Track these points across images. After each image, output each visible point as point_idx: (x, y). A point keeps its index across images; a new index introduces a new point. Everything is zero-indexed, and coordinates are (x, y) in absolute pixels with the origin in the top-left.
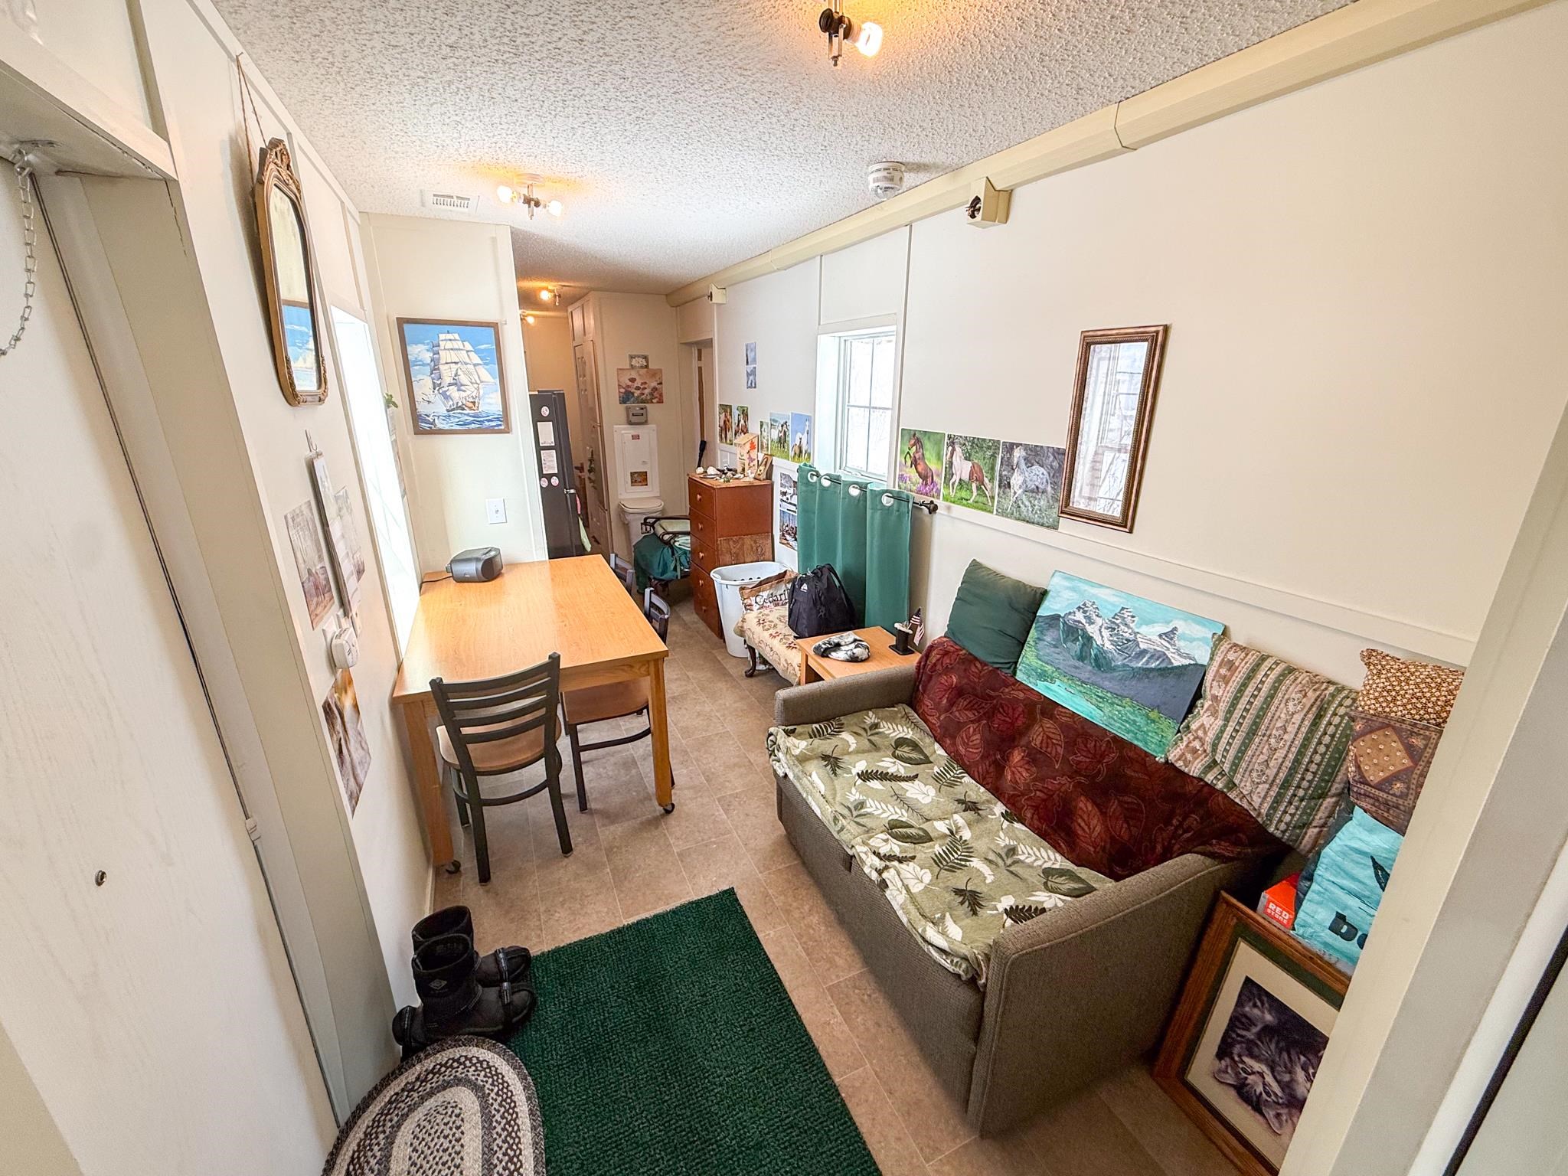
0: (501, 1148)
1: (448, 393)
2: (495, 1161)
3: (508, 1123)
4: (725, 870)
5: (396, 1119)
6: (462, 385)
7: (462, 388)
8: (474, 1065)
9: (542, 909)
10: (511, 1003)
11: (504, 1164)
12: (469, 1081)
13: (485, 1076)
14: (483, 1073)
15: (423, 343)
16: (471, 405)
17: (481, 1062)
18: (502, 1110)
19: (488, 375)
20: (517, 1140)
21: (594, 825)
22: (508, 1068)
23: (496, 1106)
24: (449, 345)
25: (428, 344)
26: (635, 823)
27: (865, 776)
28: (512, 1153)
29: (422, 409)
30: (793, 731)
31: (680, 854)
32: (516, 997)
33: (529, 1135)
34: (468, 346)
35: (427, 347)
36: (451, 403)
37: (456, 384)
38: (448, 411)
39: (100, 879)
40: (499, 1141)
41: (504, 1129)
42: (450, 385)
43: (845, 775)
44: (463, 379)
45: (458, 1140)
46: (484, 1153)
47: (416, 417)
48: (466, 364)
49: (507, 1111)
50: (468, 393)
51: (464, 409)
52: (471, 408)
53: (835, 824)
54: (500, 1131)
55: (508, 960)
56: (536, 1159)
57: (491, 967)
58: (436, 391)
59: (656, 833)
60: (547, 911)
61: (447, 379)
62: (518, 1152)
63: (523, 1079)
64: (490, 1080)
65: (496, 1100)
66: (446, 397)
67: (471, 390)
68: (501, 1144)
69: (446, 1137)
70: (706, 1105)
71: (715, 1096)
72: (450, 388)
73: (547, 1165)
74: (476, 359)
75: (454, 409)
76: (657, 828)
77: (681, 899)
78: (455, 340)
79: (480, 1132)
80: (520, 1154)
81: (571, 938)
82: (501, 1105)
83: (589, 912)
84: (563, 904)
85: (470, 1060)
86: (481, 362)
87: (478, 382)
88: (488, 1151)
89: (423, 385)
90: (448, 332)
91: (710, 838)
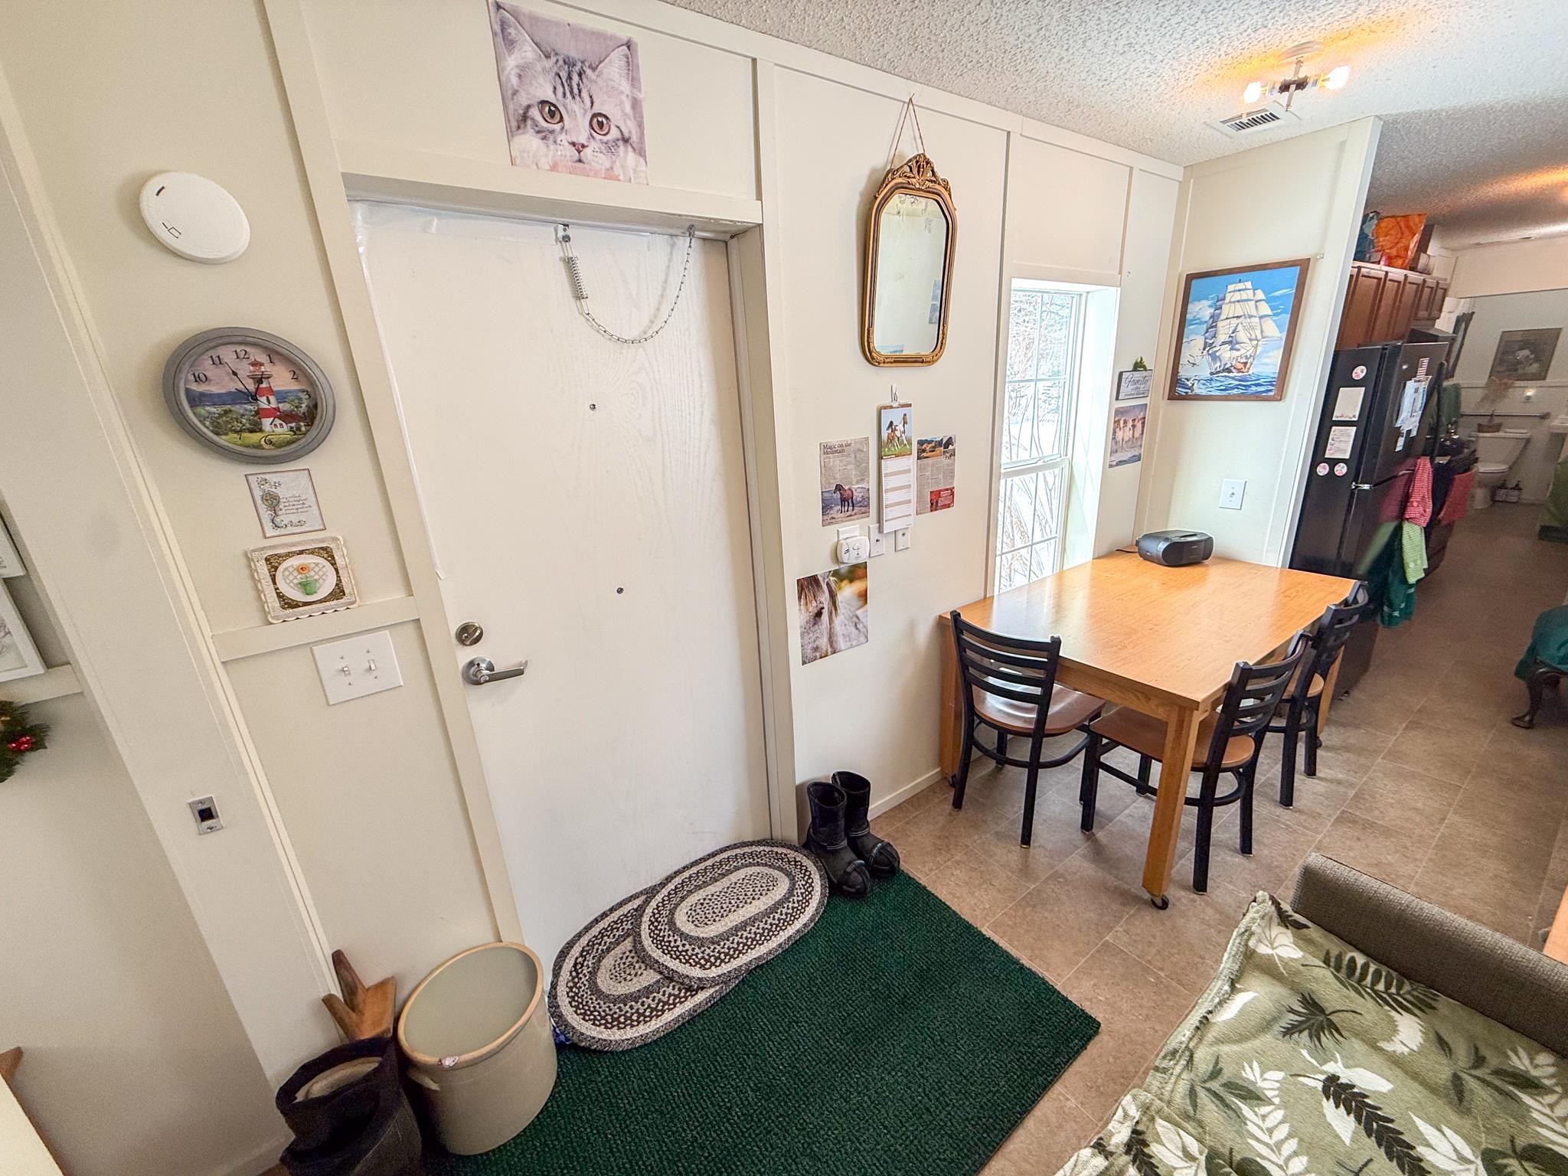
0: (758, 928)
1: (1217, 354)
2: (748, 929)
3: (777, 926)
4: (1125, 1007)
5: (763, 862)
6: (1237, 343)
7: (1237, 346)
8: (807, 882)
9: (958, 858)
10: (849, 874)
11: (749, 936)
12: (794, 885)
13: (802, 894)
14: (803, 891)
15: (1207, 299)
16: (1240, 366)
17: (811, 885)
18: (784, 917)
19: (1275, 331)
20: (768, 938)
21: (1076, 847)
22: (815, 906)
23: (784, 911)
24: (1237, 296)
25: (1212, 299)
26: (1111, 880)
27: (1338, 1091)
28: (758, 938)
29: (1183, 373)
30: (1299, 926)
31: (1106, 945)
32: (855, 874)
33: (775, 945)
34: (1260, 295)
35: (1210, 302)
36: (1218, 364)
37: (1232, 343)
38: (1212, 374)
39: (620, 591)
40: (762, 925)
41: (771, 924)
42: (1224, 343)
43: (1304, 1052)
44: (1242, 336)
45: (754, 899)
46: (750, 918)
47: (1175, 380)
48: (1250, 317)
49: (785, 921)
50: (1243, 351)
51: (1230, 372)
52: (1239, 371)
53: (1164, 1058)
54: (769, 922)
55: (880, 852)
56: (759, 958)
57: (869, 843)
58: (1205, 352)
59: (1115, 907)
60: (958, 863)
61: (1222, 337)
62: (760, 942)
63: (811, 920)
64: (801, 898)
65: (788, 909)
66: (1215, 357)
67: (1247, 349)
68: (761, 927)
69: (754, 891)
70: (836, 1084)
71: (847, 1090)
72: (1223, 347)
73: (758, 966)
74: (1265, 309)
75: (1219, 372)
76: (1123, 905)
77: (1047, 970)
78: (1246, 289)
79: (763, 909)
80: (760, 945)
81: (942, 893)
82: (786, 914)
83: (976, 894)
84: (973, 869)
85: (809, 878)
86: (1271, 313)
87: (1259, 337)
88: (752, 921)
89: (1194, 345)
90: (1240, 281)
91: (1162, 969)
